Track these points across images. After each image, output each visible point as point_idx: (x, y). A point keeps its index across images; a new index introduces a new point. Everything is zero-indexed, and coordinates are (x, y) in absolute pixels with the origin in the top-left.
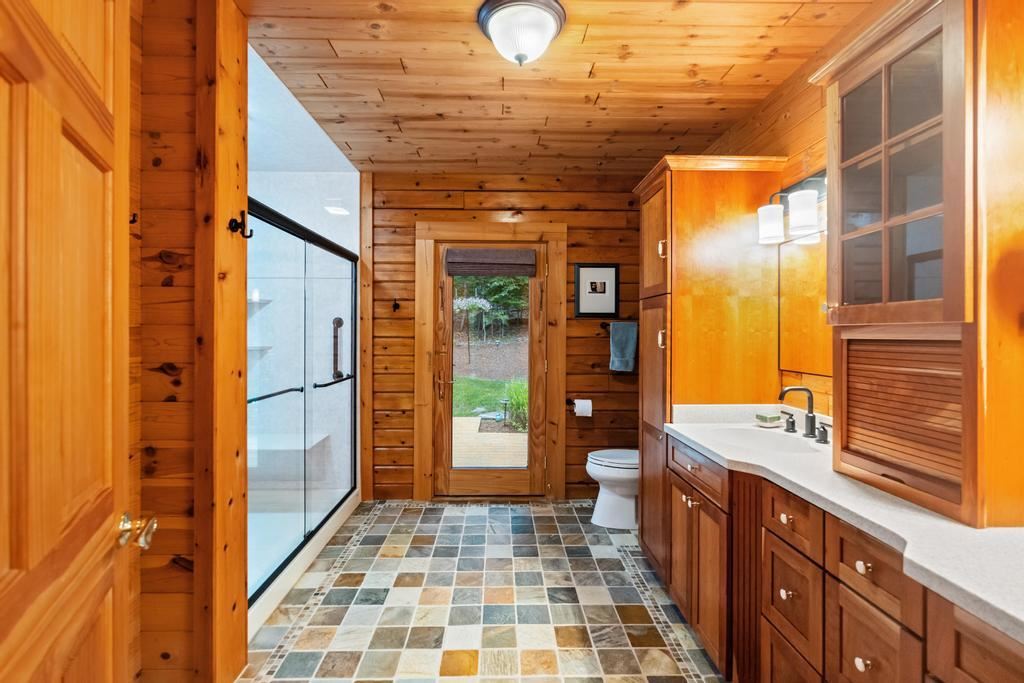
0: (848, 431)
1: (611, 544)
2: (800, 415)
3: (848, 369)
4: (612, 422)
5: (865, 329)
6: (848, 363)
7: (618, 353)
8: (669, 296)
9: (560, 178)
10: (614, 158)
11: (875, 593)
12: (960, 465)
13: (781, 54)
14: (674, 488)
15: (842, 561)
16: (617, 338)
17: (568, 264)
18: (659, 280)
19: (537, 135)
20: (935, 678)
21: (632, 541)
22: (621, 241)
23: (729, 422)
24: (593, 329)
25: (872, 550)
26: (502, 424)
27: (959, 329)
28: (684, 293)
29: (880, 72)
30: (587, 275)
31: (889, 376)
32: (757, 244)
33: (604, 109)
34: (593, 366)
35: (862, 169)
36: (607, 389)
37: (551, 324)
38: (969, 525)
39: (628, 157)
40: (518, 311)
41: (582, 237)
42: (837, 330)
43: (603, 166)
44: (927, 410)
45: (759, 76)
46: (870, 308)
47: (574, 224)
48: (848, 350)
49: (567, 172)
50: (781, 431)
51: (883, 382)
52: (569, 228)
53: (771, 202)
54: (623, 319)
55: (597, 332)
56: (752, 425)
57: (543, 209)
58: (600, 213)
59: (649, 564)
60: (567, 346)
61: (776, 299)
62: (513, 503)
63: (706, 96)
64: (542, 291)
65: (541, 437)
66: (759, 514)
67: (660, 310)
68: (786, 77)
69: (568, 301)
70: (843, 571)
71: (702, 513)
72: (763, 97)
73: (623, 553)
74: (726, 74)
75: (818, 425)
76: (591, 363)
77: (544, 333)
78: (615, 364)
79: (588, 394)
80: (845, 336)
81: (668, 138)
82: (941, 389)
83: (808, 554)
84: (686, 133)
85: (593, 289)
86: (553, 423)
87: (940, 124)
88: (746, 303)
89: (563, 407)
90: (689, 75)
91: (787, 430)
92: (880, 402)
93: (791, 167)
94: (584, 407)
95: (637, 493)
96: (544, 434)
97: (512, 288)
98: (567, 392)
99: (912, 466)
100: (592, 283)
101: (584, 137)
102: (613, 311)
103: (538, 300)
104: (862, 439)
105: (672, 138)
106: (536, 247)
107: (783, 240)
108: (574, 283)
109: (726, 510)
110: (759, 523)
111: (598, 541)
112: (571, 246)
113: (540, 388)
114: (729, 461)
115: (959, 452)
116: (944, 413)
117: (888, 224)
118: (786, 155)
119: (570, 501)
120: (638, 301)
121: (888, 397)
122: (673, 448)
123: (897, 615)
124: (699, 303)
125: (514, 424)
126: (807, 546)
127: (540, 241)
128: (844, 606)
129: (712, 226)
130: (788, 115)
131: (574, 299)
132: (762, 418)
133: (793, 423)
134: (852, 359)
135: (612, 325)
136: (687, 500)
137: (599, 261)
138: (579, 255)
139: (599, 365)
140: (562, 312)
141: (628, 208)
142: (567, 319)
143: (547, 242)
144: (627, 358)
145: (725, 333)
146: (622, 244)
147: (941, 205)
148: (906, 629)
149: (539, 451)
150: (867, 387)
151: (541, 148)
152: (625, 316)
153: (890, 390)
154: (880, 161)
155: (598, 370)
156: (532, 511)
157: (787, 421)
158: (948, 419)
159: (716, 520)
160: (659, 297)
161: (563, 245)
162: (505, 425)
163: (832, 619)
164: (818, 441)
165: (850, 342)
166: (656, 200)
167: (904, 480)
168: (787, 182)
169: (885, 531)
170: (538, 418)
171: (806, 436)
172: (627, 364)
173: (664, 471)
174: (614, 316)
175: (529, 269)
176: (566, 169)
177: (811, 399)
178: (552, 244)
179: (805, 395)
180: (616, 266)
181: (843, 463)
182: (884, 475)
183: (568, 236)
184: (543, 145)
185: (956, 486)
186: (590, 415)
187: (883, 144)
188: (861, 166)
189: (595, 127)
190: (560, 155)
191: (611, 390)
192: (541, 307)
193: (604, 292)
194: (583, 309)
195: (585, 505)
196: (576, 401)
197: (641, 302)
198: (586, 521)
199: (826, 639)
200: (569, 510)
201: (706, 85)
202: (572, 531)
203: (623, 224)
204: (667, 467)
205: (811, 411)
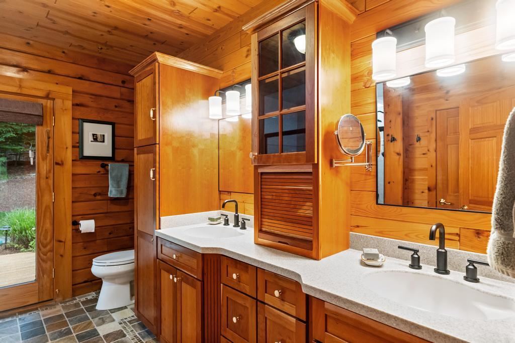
0: (261, 221)
1: (114, 320)
2: (231, 215)
3: (261, 188)
4: (110, 234)
5: (270, 167)
6: (261, 185)
7: (115, 185)
8: (157, 146)
9: (66, 51)
10: (112, 47)
11: (283, 305)
12: (311, 232)
13: (222, 11)
14: (162, 271)
15: (266, 293)
16: (114, 174)
17: (73, 118)
18: (150, 135)
19: (47, 9)
20: (316, 341)
21: (129, 314)
22: (116, 107)
23: (194, 224)
24: (95, 168)
25: (282, 283)
26: (3, 247)
27: (311, 166)
28: (167, 144)
29: (277, 33)
30: (89, 129)
31: (280, 191)
32: (208, 118)
33: (109, 7)
34: (95, 195)
35: (268, 83)
36: (105, 211)
37: (57, 164)
38: (316, 260)
39: (122, 49)
40: (16, 155)
41: (85, 100)
42: (256, 168)
43: (103, 51)
44: (298, 207)
45: (209, 20)
46: (273, 155)
47: (78, 89)
48: (261, 178)
49: (71, 48)
50: (222, 225)
51: (278, 194)
52: (73, 91)
53: (215, 95)
54: (118, 162)
55: (98, 170)
56: (206, 224)
57: (49, 72)
58: (101, 85)
59: (142, 326)
60: (73, 181)
61: (217, 150)
62: (21, 313)
63: (179, 22)
64: (49, 138)
65: (49, 254)
66: (219, 277)
67: (151, 155)
68: (223, 26)
69: (73, 147)
70: (267, 298)
71: (184, 284)
72: (209, 34)
73: (123, 325)
74: (192, 12)
75: (240, 220)
76: (93, 193)
77: (52, 171)
78: (113, 192)
79: (92, 216)
80: (260, 170)
81: (153, 43)
82: (303, 196)
83: (248, 294)
84: (163, 43)
85: (94, 139)
86: (60, 241)
87: (305, 66)
88: (202, 152)
89: (70, 228)
90: (171, 4)
91: (225, 225)
92: (276, 205)
93: (225, 77)
94: (88, 226)
95: (132, 279)
96: (52, 250)
97: (8, 135)
98: (73, 216)
99: (291, 235)
100: (93, 135)
101: (89, 24)
102: (110, 155)
103: (45, 145)
104: (268, 225)
105: (155, 44)
106: (43, 101)
107: (221, 117)
108: (78, 134)
109: (200, 278)
110: (219, 281)
111: (103, 322)
112: (75, 105)
113: (48, 214)
114: (203, 248)
115: (312, 226)
116: (305, 208)
117: (281, 112)
118: (222, 70)
119: (76, 298)
120: (133, 150)
121: (280, 201)
122: (162, 245)
123: (294, 314)
124: (176, 150)
125: (16, 246)
126: (248, 289)
127: (47, 97)
128: (268, 317)
129: (184, 104)
130: (223, 48)
131: (78, 145)
132: (211, 219)
133: (228, 220)
134: (263, 183)
135: (110, 165)
136: (173, 278)
137: (99, 119)
138: (81, 113)
139: (100, 194)
140: (68, 155)
141: (121, 84)
142: (73, 160)
143: (54, 99)
144: (122, 188)
145: (191, 170)
146: (117, 109)
147: (304, 106)
148: (298, 319)
149: (47, 265)
150: (270, 197)
151: (48, 20)
152: (120, 159)
153: (281, 198)
154: (278, 79)
155: (98, 197)
156: (42, 315)
157: (225, 219)
158: (306, 210)
159: (193, 286)
160: (150, 146)
161: (69, 104)
162: (6, 248)
163: (261, 326)
164: (241, 228)
165: (262, 174)
166: (147, 81)
167: (288, 243)
168: (223, 85)
169: (289, 271)
170: (46, 239)
171: (234, 226)
172: (121, 193)
173: (155, 261)
174: (112, 159)
175: (36, 119)
176: (71, 45)
177: (237, 206)
178: (58, 102)
179: (234, 204)
180: (113, 124)
181: (259, 239)
182: (279, 242)
183: (73, 97)
184: (51, 20)
185: (310, 242)
186: (93, 231)
187: (279, 71)
188: (267, 81)
189: (99, 18)
190: (67, 33)
191: (109, 211)
192: (48, 150)
193: (103, 141)
194: (87, 153)
195: (89, 298)
196: (81, 222)
197: (135, 149)
198: (92, 309)
199: (258, 337)
200: (77, 305)
201: (180, 15)
202: (80, 321)
203: (118, 95)
204: (157, 258)
205: (237, 213)
